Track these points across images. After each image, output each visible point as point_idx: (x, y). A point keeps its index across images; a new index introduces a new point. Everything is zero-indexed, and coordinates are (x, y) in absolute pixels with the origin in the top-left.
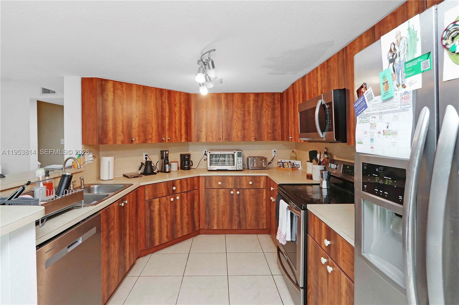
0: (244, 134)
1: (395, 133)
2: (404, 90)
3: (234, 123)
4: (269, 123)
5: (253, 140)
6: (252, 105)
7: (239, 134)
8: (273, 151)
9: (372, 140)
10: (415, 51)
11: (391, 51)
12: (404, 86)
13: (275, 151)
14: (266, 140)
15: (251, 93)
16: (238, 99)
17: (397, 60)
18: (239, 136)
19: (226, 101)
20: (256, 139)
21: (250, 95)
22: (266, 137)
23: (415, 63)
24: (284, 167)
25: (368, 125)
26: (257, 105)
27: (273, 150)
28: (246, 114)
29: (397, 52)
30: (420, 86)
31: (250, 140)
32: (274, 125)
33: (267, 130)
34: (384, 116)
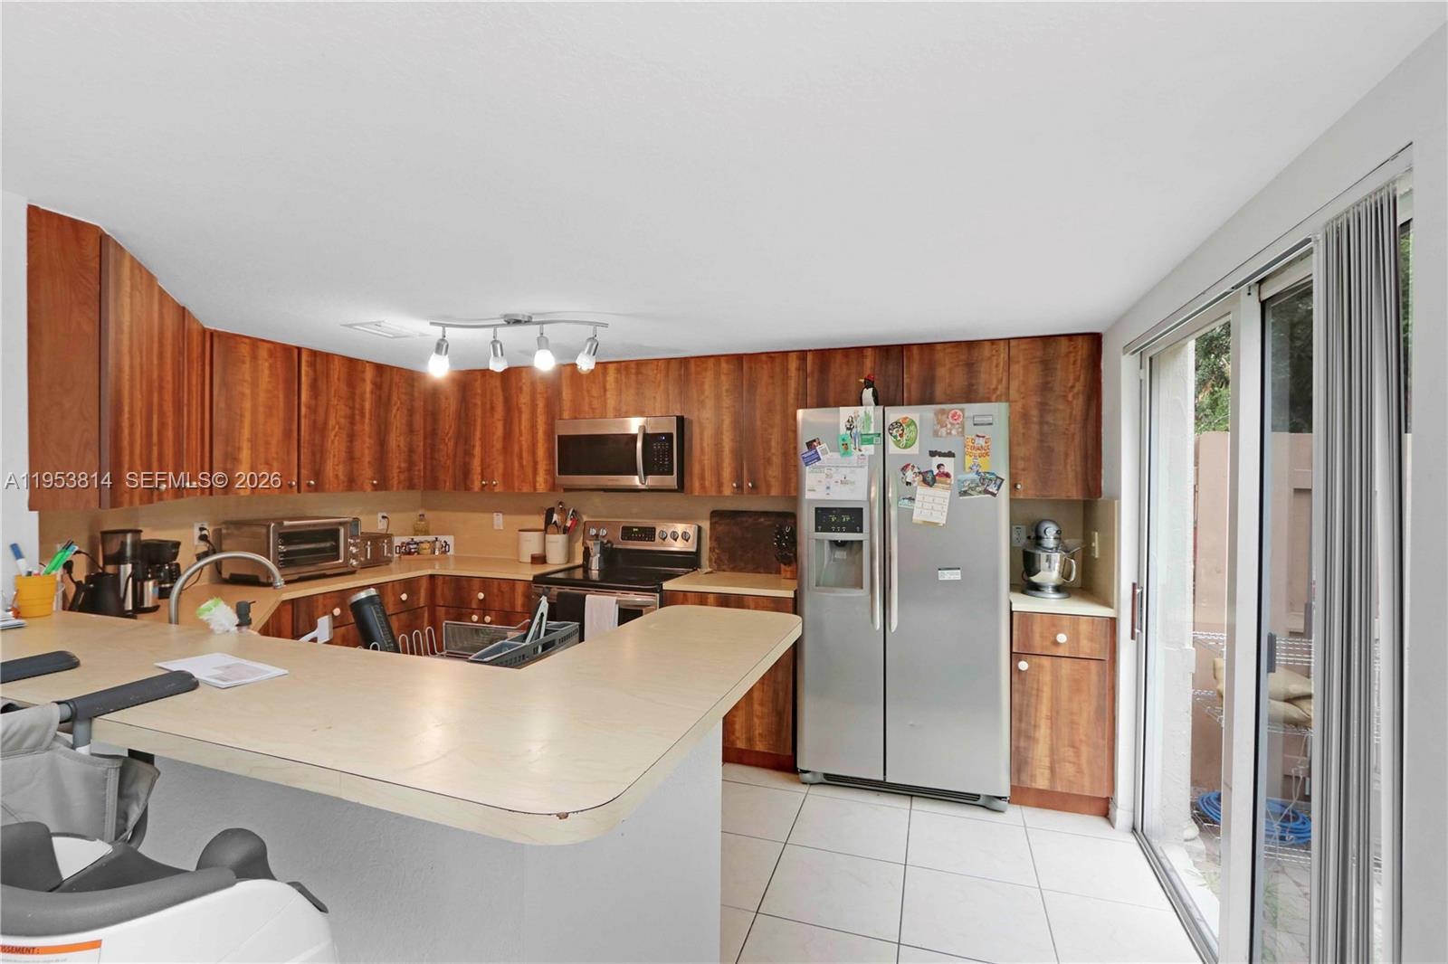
0: (351, 471)
1: (853, 483)
2: (860, 453)
3: (330, 441)
4: (402, 445)
5: (369, 488)
6: (368, 395)
7: (341, 470)
8: (380, 518)
9: (828, 488)
10: (869, 429)
11: (848, 421)
12: (860, 450)
13: (384, 517)
14: (395, 489)
15: (368, 362)
16: (339, 372)
17: (854, 431)
18: (341, 477)
19: (311, 373)
20: (375, 488)
21: (365, 368)
22: (395, 481)
23: (869, 437)
24: (419, 554)
25: (823, 476)
26: (380, 396)
27: (380, 515)
28: (357, 417)
29: (855, 424)
30: (873, 453)
31: (362, 489)
32: (411, 451)
33: (397, 464)
34: (840, 469)
